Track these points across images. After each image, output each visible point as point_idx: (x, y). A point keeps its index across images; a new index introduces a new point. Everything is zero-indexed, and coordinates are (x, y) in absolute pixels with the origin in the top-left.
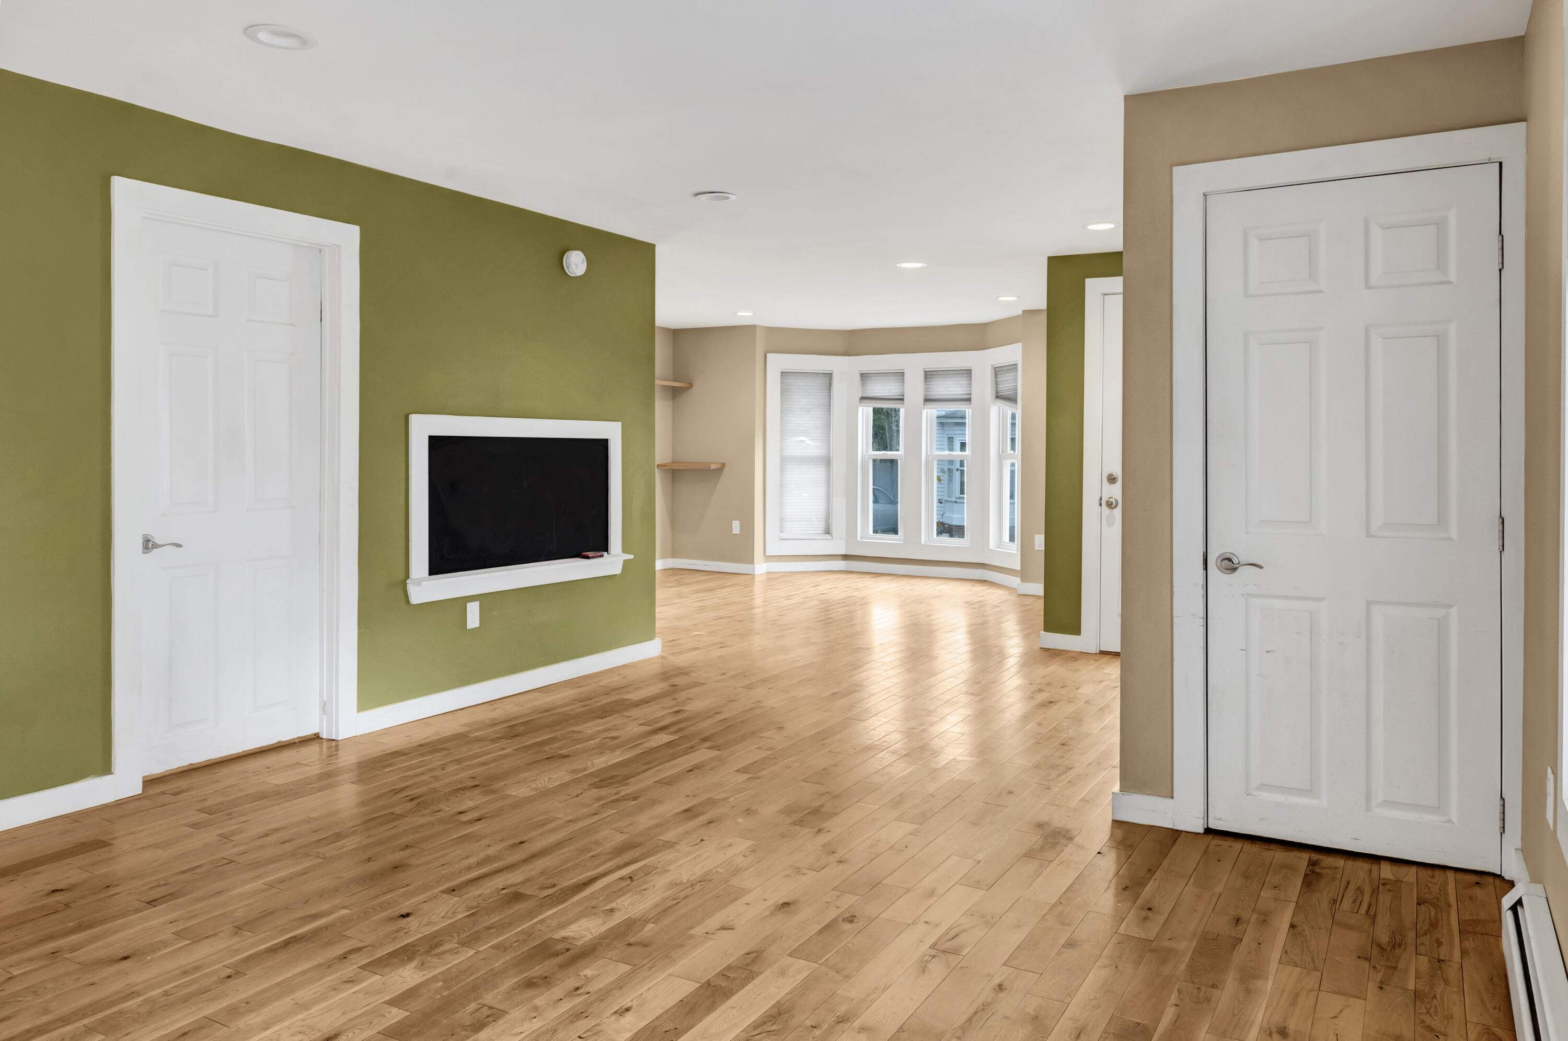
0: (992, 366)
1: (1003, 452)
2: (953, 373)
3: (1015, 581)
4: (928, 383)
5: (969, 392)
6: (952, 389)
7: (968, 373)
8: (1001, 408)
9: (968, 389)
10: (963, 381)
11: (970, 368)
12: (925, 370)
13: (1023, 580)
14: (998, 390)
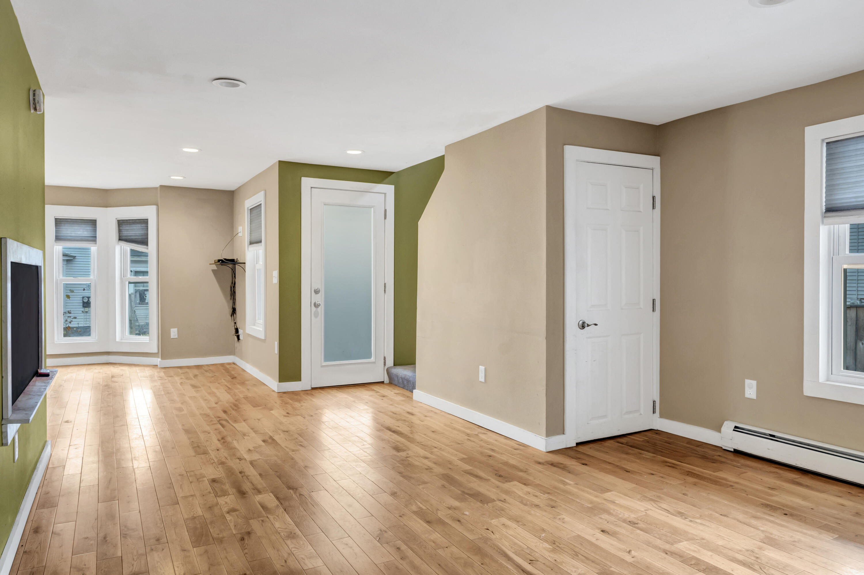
0: (116, 219)
1: (124, 277)
2: (80, 221)
3: (157, 361)
4: (58, 227)
5: (94, 235)
6: (79, 233)
7: (93, 223)
8: (123, 247)
9: (93, 233)
10: (89, 228)
11: (95, 219)
12: (56, 218)
13: (163, 358)
14: (121, 235)
